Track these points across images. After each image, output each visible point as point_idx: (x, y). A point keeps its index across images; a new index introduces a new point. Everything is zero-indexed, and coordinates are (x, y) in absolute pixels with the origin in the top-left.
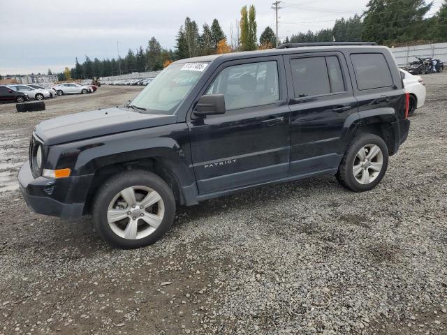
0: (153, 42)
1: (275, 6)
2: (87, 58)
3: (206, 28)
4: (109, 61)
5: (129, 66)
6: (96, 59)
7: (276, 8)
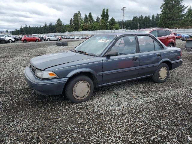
0: (59, 21)
3: (86, 16)
5: (45, 30)
7: (123, 10)
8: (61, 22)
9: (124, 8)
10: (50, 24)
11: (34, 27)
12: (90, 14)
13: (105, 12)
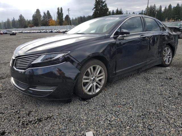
3: (44, 13)
7: (69, 11)
8: (23, 17)
9: (68, 9)
10: (13, 19)
12: (48, 11)
13: (60, 10)
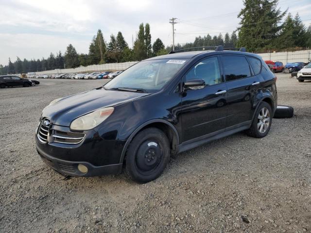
0: (70, 48)
1: (172, 21)
2: (18, 59)
4: (35, 61)
5: (50, 65)
6: (25, 59)
8: (74, 49)
9: (173, 19)
10: (59, 54)
11: (32, 61)
12: (120, 34)
13: (145, 29)
